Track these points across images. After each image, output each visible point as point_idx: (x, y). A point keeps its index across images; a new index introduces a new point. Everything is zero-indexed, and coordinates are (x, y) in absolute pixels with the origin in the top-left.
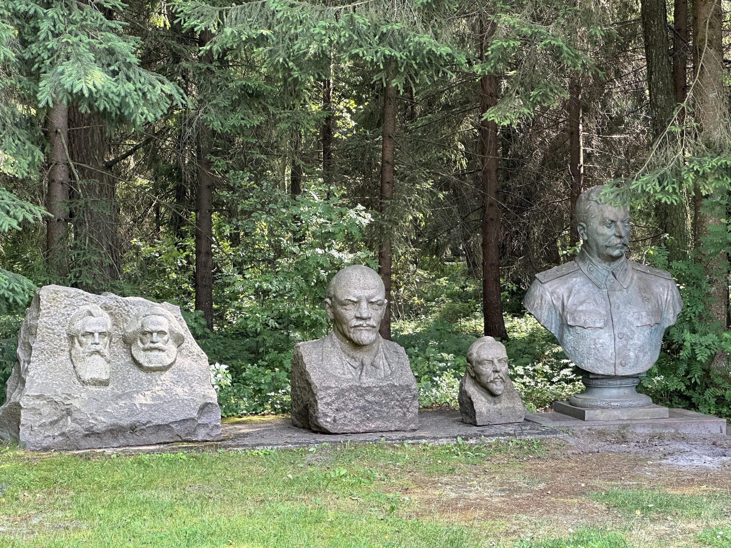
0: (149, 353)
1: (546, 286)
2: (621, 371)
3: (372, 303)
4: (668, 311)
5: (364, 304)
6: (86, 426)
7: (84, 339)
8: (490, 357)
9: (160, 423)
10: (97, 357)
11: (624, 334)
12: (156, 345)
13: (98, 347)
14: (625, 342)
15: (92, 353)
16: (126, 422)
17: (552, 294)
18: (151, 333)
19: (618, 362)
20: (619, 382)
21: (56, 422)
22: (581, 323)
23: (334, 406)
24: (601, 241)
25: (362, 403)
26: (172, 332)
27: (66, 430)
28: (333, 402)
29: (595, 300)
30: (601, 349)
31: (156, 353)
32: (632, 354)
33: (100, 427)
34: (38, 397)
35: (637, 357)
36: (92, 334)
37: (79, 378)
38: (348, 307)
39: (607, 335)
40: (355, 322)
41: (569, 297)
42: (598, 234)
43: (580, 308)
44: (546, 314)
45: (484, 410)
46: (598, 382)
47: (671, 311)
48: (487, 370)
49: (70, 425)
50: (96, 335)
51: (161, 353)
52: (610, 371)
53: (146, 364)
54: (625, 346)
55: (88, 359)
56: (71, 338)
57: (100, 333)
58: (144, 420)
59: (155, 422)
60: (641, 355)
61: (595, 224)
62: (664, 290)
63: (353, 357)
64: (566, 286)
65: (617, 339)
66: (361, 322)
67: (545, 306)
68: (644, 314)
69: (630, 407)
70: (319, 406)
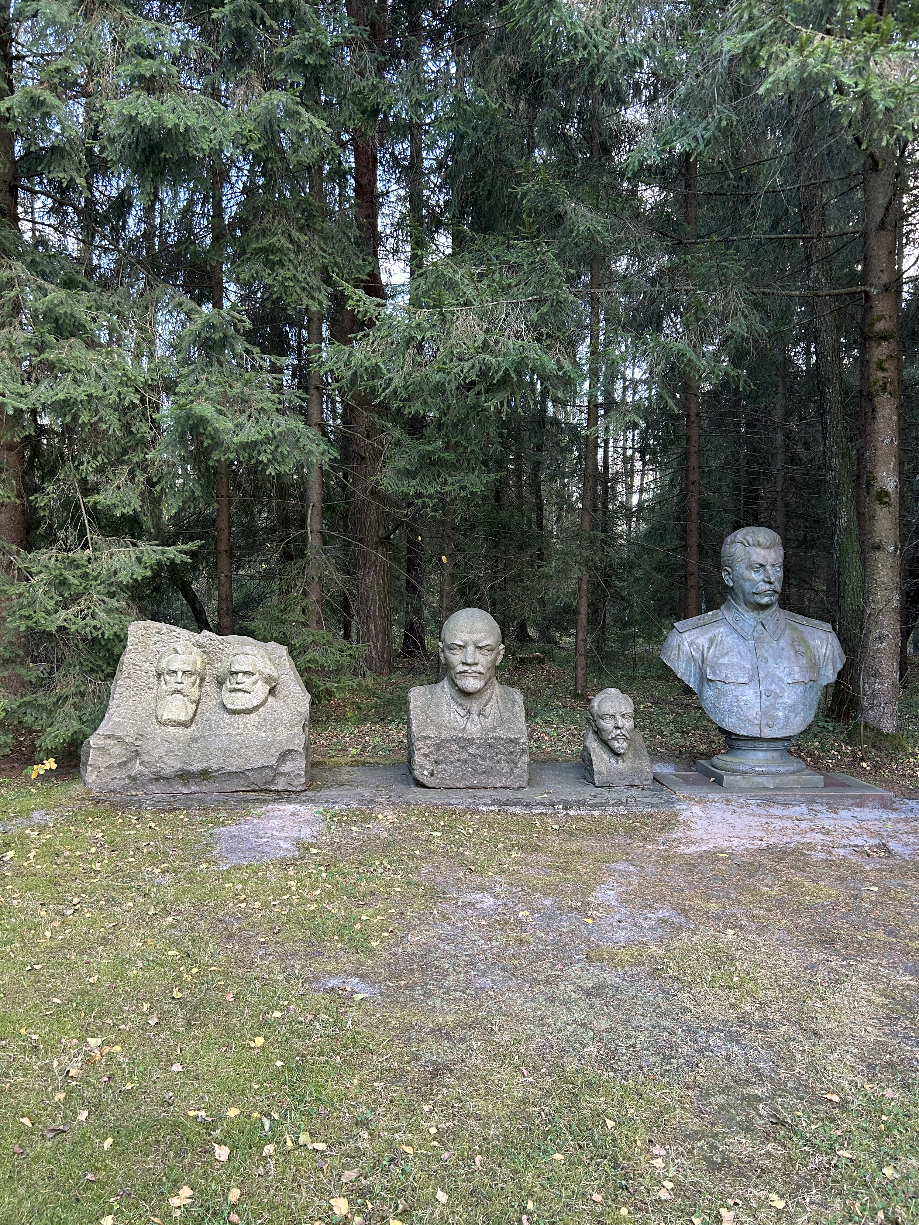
0: (233, 694)
1: (685, 635)
2: (767, 733)
3: (481, 648)
4: (827, 666)
5: (470, 649)
6: (153, 770)
7: (167, 677)
8: (612, 711)
9: (234, 769)
10: (180, 696)
11: (772, 691)
12: (240, 686)
13: (179, 687)
14: (773, 701)
15: (173, 693)
16: (197, 767)
17: (691, 644)
18: (237, 673)
19: (764, 722)
20: (765, 744)
21: (126, 763)
22: (722, 677)
23: (433, 758)
24: (747, 586)
27: (132, 773)
28: (431, 753)
29: (739, 653)
30: (744, 707)
31: (240, 694)
32: (780, 714)
33: (168, 771)
34: (109, 737)
35: (787, 717)
36: (175, 672)
37: (157, 718)
38: (454, 652)
39: (751, 691)
40: (461, 668)
41: (709, 649)
42: (744, 579)
43: (721, 661)
44: (684, 665)
45: (604, 769)
47: (830, 667)
48: (608, 725)
49: (137, 767)
50: (180, 673)
51: (246, 695)
52: (755, 732)
53: (229, 706)
54: (773, 705)
55: (169, 698)
56: (159, 675)
57: (184, 672)
58: (215, 766)
59: (228, 769)
60: (792, 715)
61: (741, 569)
62: (822, 643)
63: (460, 705)
64: (707, 636)
65: (764, 696)
66: (466, 668)
67: (683, 658)
68: (796, 669)
69: (778, 774)
70: (416, 757)
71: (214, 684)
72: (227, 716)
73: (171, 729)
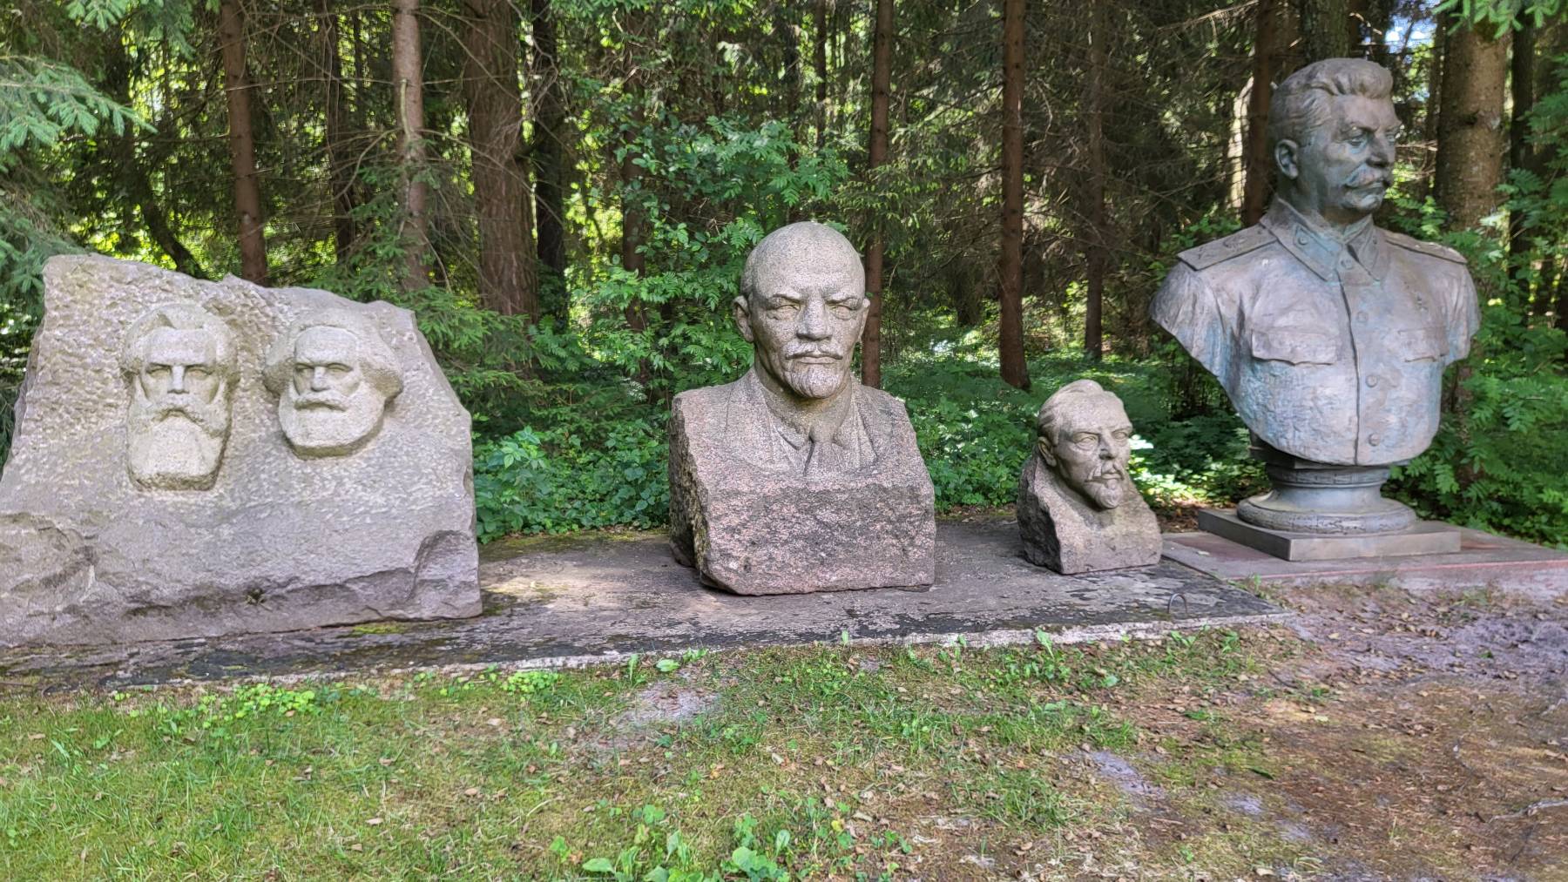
0: (307, 413)
1: (1204, 275)
2: (1368, 456)
3: (834, 303)
4: (1457, 327)
5: (816, 306)
6: (129, 590)
7: (150, 381)
8: (1094, 428)
9: (322, 580)
10: (181, 422)
11: (1379, 377)
12: (321, 397)
13: (180, 401)
14: (1380, 395)
15: (167, 413)
16: (234, 579)
17: (1218, 291)
18: (312, 368)
19: (1363, 436)
20: (1355, 477)
21: (61, 579)
22: (1285, 354)
23: (747, 535)
24: (1334, 176)
25: (810, 526)
26: (366, 366)
27: (81, 600)
28: (744, 525)
29: (1315, 305)
30: (1326, 410)
31: (322, 414)
32: (1393, 419)
33: (167, 592)
34: (15, 519)
35: (1404, 426)
36: (167, 368)
37: (130, 472)
38: (780, 313)
39: (1342, 378)
40: (795, 347)
41: (1254, 299)
42: (1328, 161)
43: (1282, 322)
44: (1204, 333)
45: (1079, 542)
46: (1311, 477)
47: (1463, 329)
48: (1086, 453)
49: (91, 586)
50: (178, 370)
51: (336, 414)
52: (1344, 455)
53: (298, 441)
54: (1380, 403)
55: (156, 427)
56: (129, 376)
57: (188, 368)
58: (279, 575)
59: (309, 579)
60: (1411, 420)
61: (1322, 140)
62: (1451, 284)
63: (792, 425)
64: (1247, 276)
65: (1364, 388)
66: (809, 347)
67: (1202, 320)
69: (1383, 531)
70: (712, 533)
71: (260, 390)
72: (294, 462)
73: (169, 497)
